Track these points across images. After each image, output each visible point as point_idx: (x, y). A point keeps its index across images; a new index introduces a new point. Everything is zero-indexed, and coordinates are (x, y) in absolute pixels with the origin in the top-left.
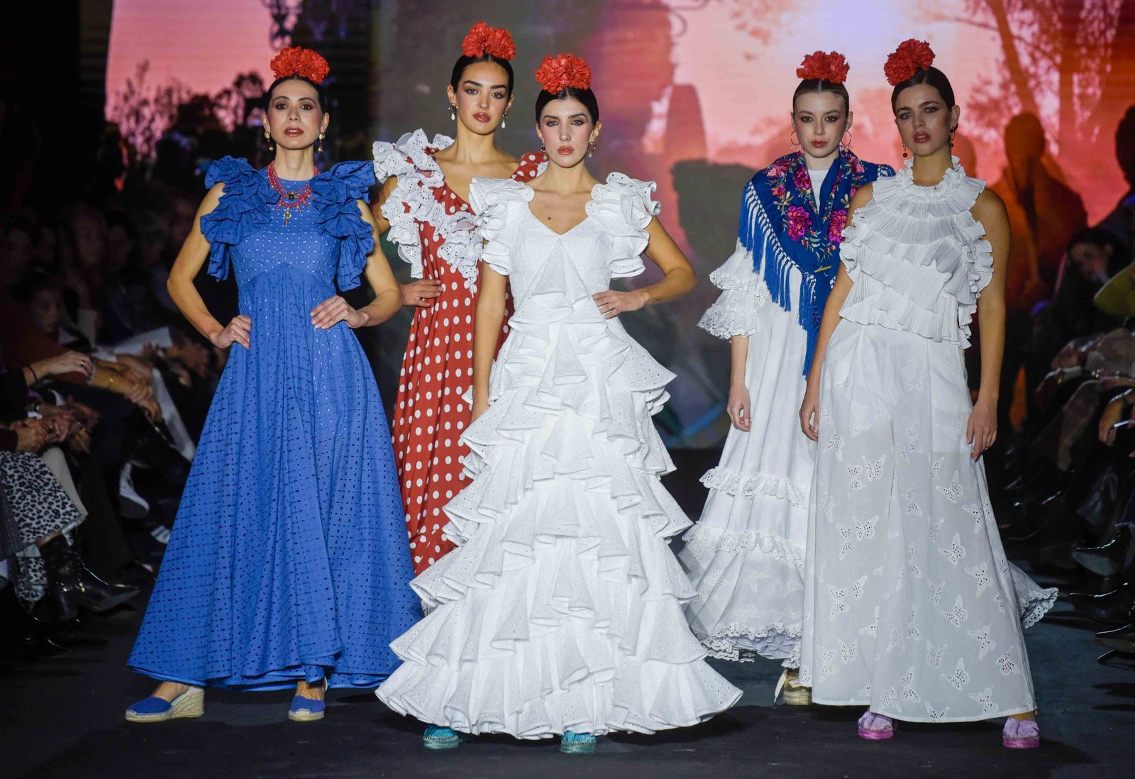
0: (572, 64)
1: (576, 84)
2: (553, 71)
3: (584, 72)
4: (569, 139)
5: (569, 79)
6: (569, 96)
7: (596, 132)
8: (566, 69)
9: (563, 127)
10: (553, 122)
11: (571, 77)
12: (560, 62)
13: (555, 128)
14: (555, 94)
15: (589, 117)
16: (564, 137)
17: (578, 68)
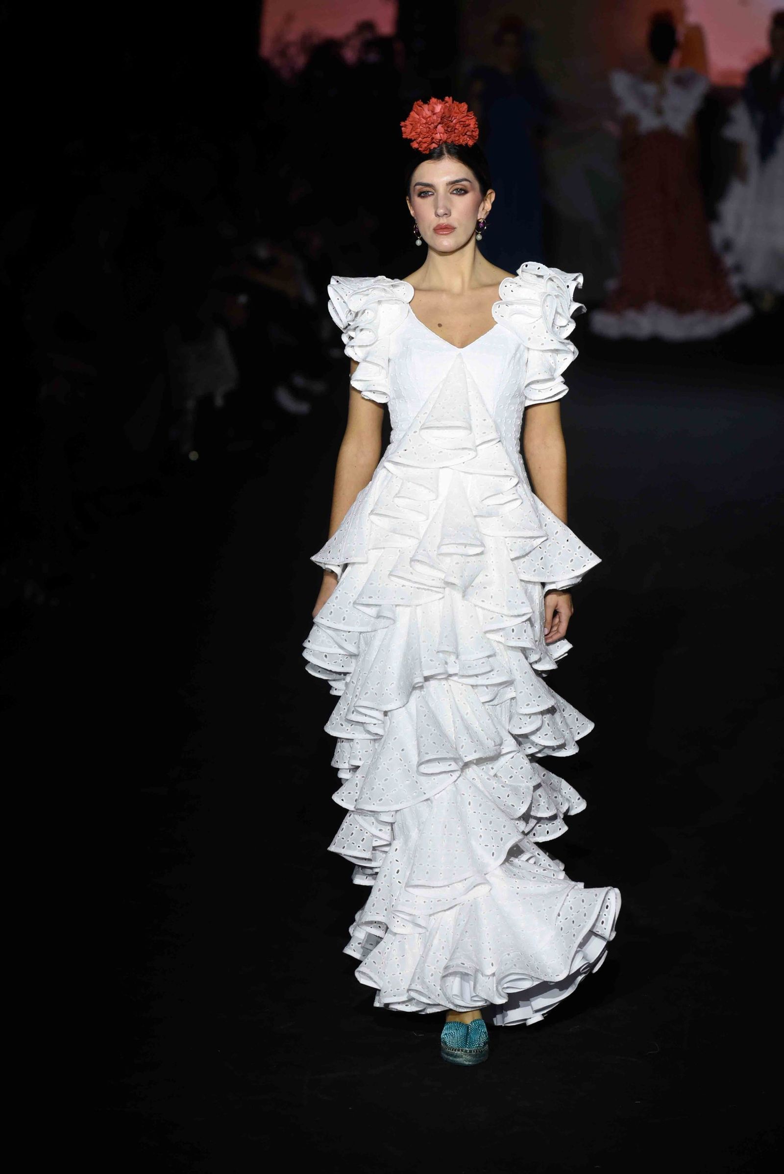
0: (450, 111)
1: (457, 138)
2: (424, 121)
3: (467, 122)
4: (448, 214)
5: (446, 131)
6: (446, 155)
7: (488, 206)
8: (442, 118)
9: (440, 198)
10: (427, 191)
11: (449, 130)
12: (434, 108)
13: (429, 200)
14: (427, 152)
15: (477, 185)
16: (441, 211)
17: (459, 116)
